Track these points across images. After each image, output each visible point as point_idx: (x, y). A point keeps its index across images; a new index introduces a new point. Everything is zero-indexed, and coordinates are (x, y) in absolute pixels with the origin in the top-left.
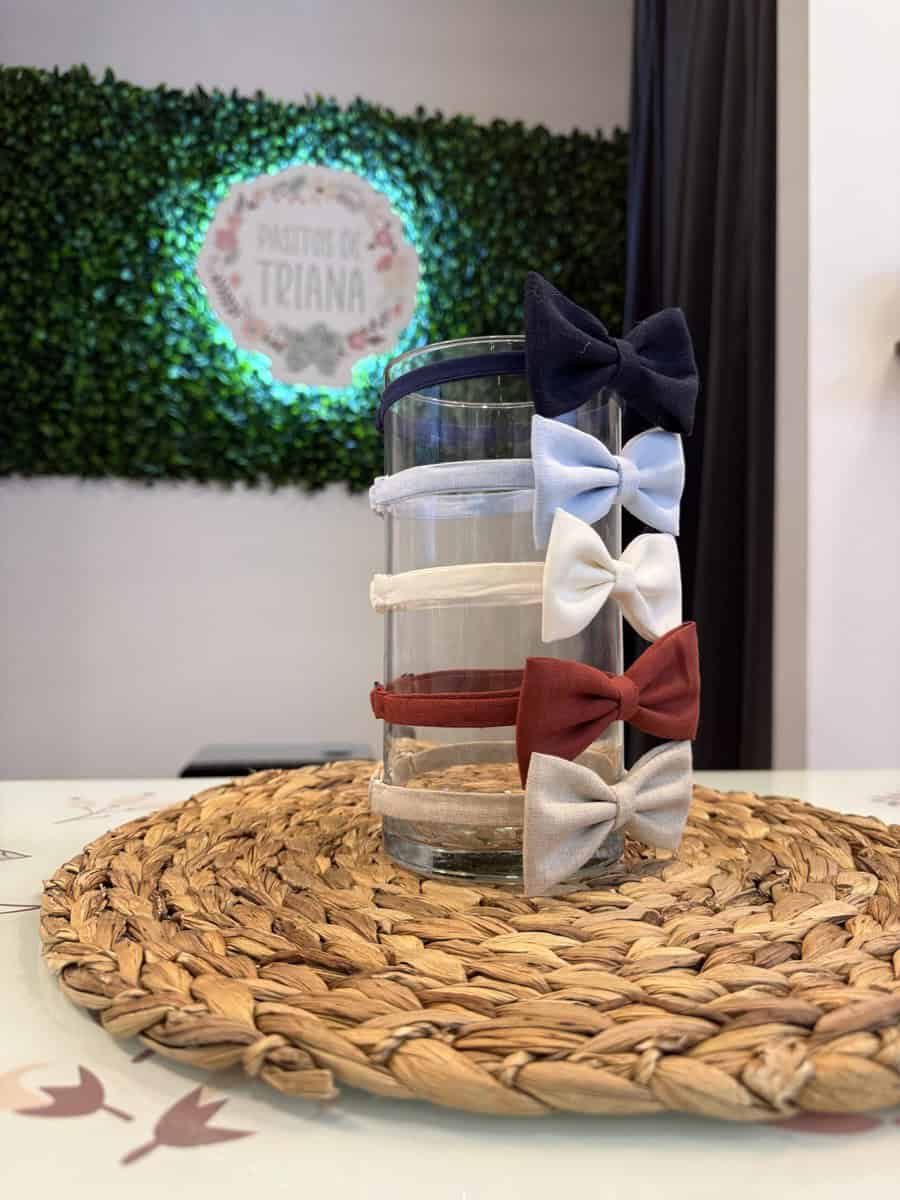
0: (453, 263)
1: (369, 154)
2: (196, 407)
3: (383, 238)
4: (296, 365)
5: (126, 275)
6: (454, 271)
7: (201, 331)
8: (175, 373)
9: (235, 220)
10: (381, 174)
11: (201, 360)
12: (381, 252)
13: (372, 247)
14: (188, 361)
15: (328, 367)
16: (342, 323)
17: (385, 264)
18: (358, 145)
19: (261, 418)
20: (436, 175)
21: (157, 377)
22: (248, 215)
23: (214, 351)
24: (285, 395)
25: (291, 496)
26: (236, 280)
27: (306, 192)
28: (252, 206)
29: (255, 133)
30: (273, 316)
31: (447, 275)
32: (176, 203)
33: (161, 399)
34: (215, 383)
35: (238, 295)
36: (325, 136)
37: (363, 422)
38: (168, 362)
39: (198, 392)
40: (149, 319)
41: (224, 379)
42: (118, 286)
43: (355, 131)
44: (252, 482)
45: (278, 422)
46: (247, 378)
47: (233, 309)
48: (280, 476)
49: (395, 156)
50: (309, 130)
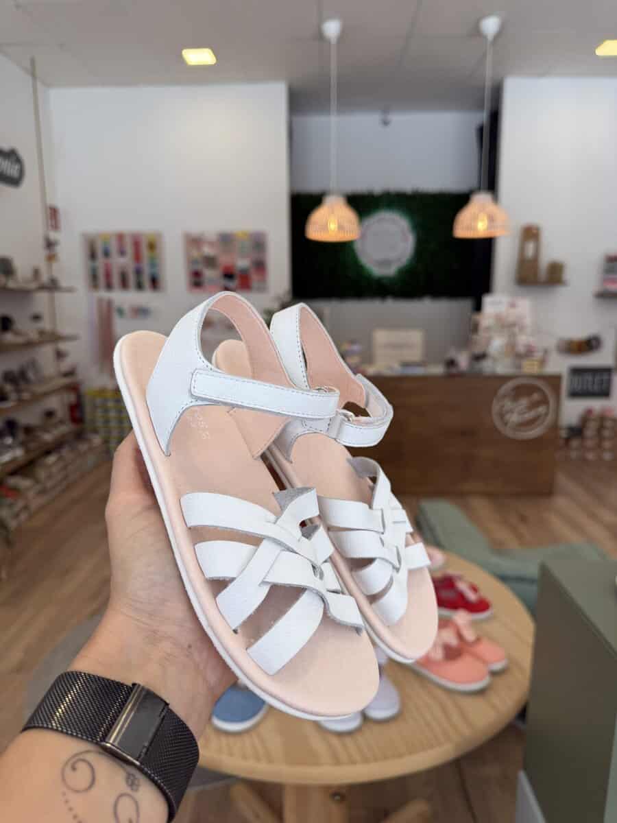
7: (356, 263)
23: (360, 267)
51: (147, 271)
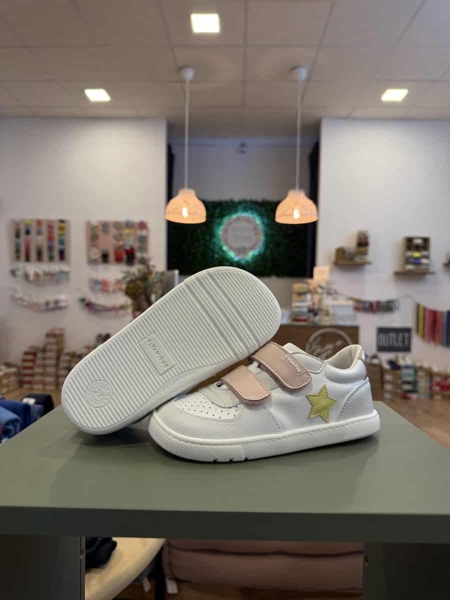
0: (269, 232)
1: (254, 210)
2: (220, 262)
4: (238, 254)
5: (207, 238)
8: (216, 256)
9: (227, 227)
10: (256, 214)
13: (253, 231)
15: (245, 254)
17: (256, 234)
22: (230, 226)
23: (223, 252)
24: (236, 259)
26: (228, 238)
27: (241, 220)
28: (231, 224)
29: (231, 208)
30: (235, 245)
31: (269, 235)
32: (216, 224)
33: (214, 261)
34: (223, 258)
35: (227, 240)
36: (244, 208)
37: (251, 264)
38: (214, 254)
39: (220, 259)
43: (250, 207)
49: (258, 211)
50: (241, 207)
51: (57, 247)
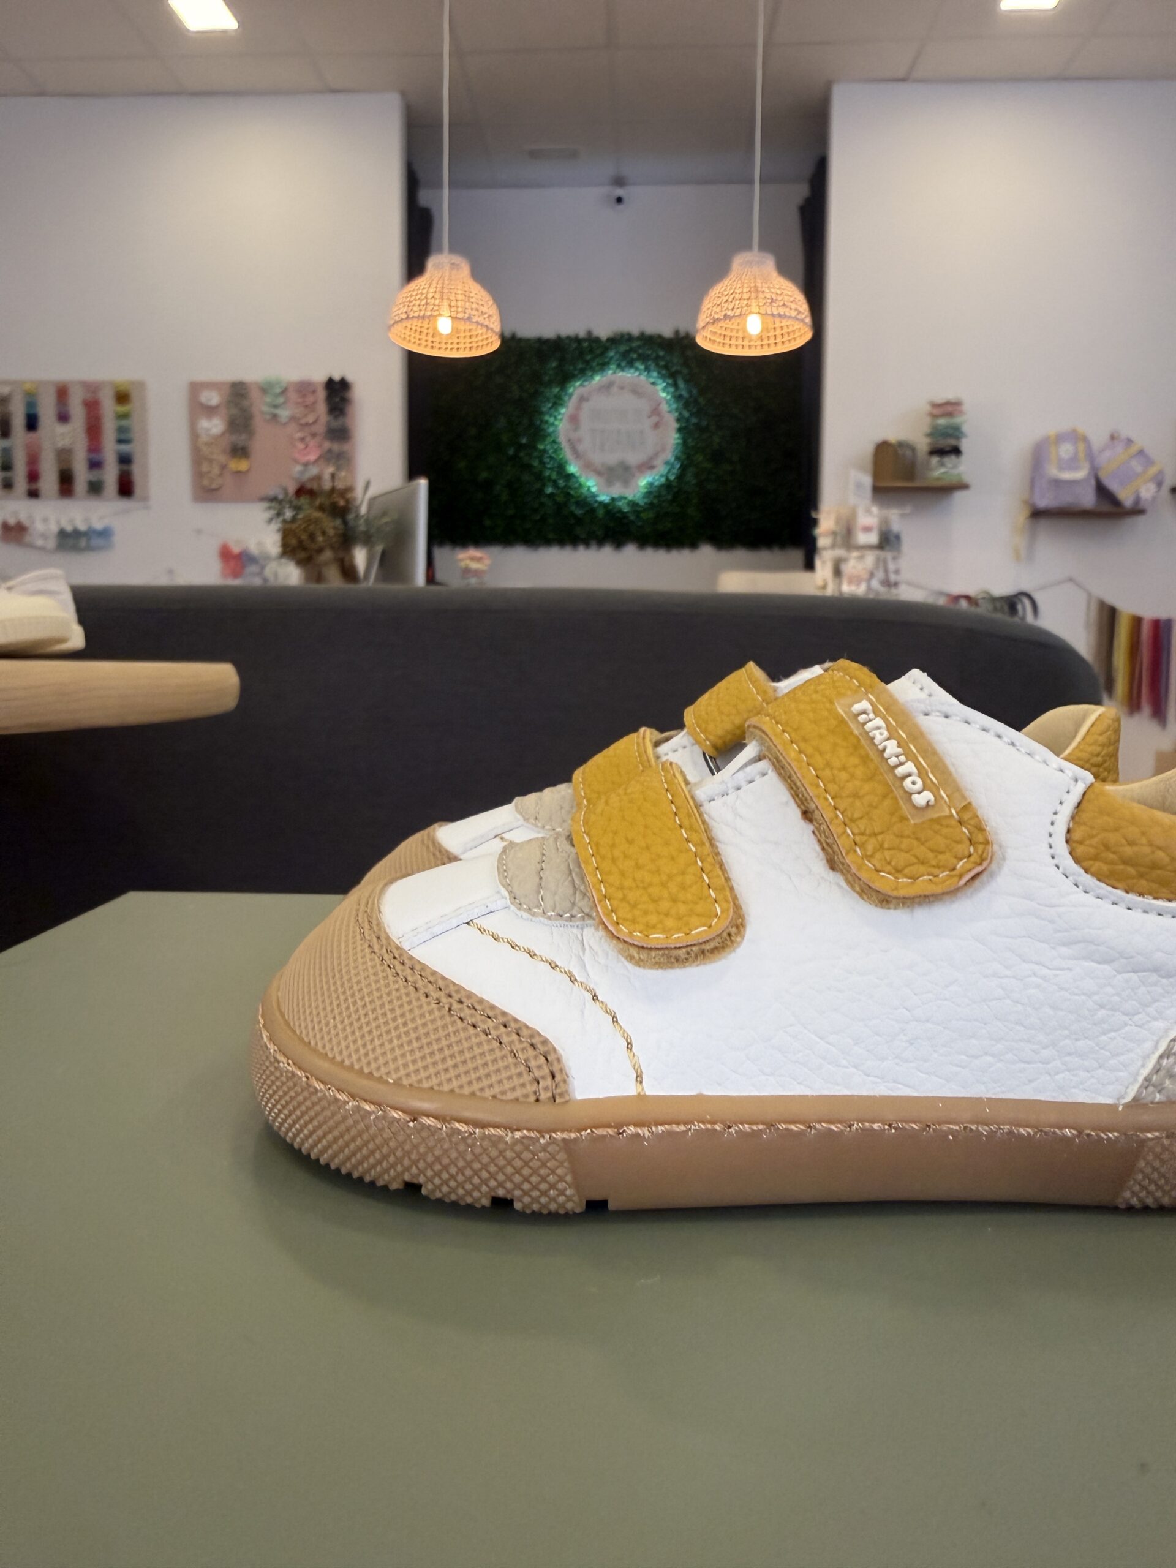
0: (694, 420)
1: (649, 363)
2: (560, 507)
3: (656, 411)
4: (609, 482)
5: (524, 441)
6: (694, 424)
7: (561, 467)
8: (549, 490)
9: (578, 408)
10: (655, 374)
11: (561, 483)
12: (655, 419)
13: (649, 417)
14: (555, 483)
15: (626, 482)
16: (633, 458)
17: (656, 426)
18: (643, 358)
19: (592, 511)
20: (685, 371)
21: (540, 491)
22: (586, 406)
23: (569, 477)
24: (604, 498)
25: (608, 551)
26: (580, 440)
27: (615, 389)
28: (587, 400)
29: (589, 357)
30: (599, 458)
31: (691, 427)
32: (548, 400)
33: (542, 504)
34: (568, 495)
35: (580, 448)
36: (625, 355)
37: (645, 510)
38: (544, 485)
39: (560, 499)
40: (536, 463)
41: (572, 492)
42: (521, 447)
43: (640, 351)
44: (587, 544)
45: (601, 513)
46: (584, 491)
47: (577, 455)
48: (601, 542)
49: (662, 363)
50: (616, 353)
51: (112, 449)
